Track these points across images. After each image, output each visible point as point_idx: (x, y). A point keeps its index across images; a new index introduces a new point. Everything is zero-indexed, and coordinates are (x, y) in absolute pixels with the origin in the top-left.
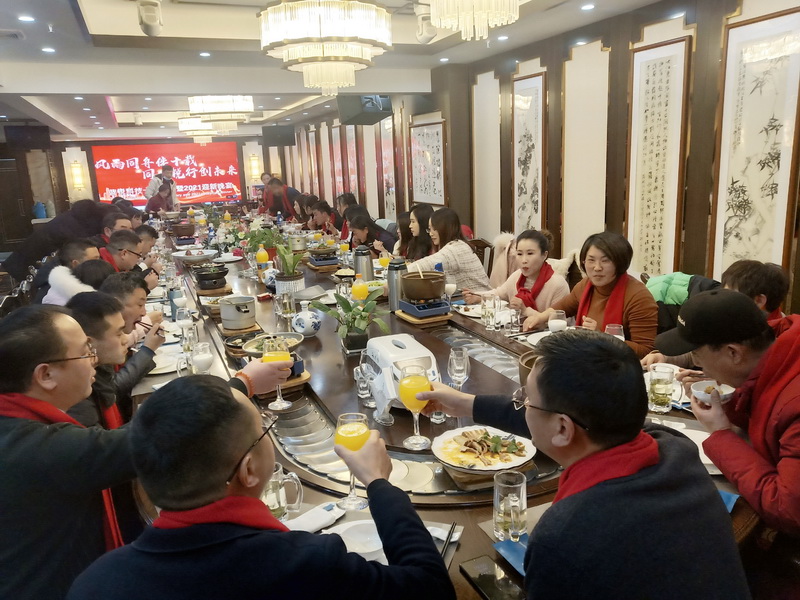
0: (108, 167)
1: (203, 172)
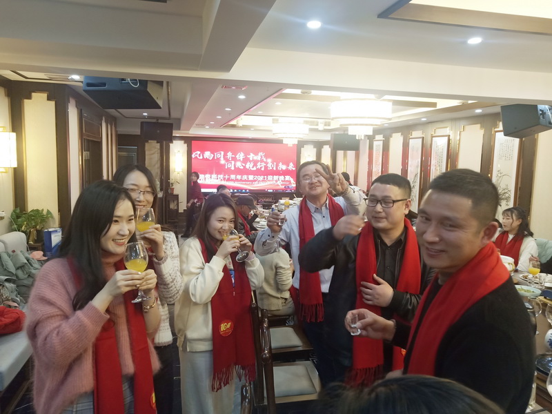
0: (201, 158)
1: (269, 166)
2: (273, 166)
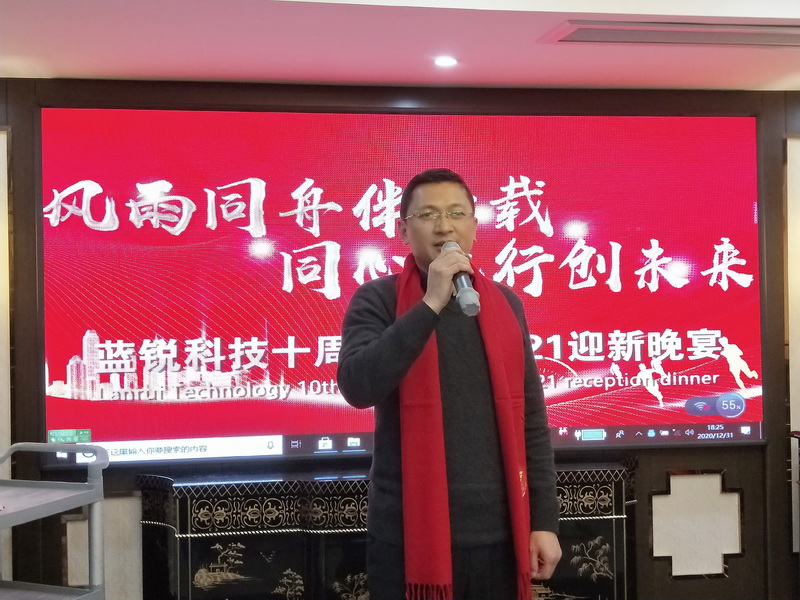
0: (110, 222)
1: (578, 267)
2: (601, 268)
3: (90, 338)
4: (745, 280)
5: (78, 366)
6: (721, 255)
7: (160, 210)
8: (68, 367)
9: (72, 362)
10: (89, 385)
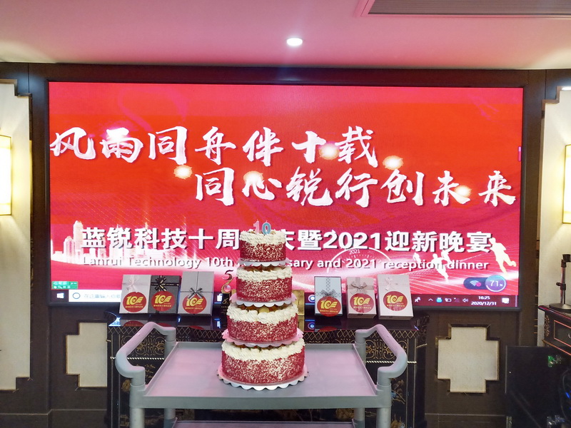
0: (90, 154)
1: (394, 188)
2: (409, 189)
3: (78, 226)
4: (510, 200)
5: (71, 243)
6: (493, 182)
7: (121, 147)
8: (65, 243)
9: (67, 240)
10: (77, 254)
